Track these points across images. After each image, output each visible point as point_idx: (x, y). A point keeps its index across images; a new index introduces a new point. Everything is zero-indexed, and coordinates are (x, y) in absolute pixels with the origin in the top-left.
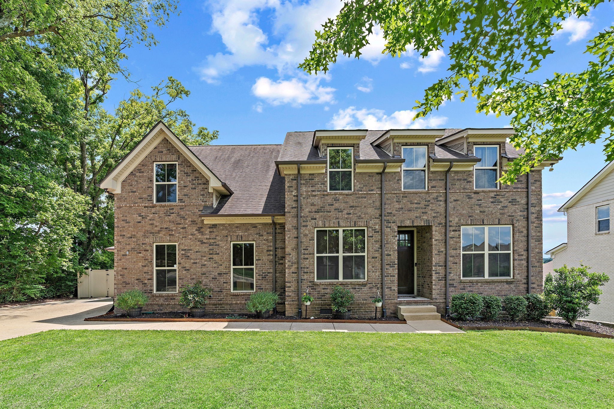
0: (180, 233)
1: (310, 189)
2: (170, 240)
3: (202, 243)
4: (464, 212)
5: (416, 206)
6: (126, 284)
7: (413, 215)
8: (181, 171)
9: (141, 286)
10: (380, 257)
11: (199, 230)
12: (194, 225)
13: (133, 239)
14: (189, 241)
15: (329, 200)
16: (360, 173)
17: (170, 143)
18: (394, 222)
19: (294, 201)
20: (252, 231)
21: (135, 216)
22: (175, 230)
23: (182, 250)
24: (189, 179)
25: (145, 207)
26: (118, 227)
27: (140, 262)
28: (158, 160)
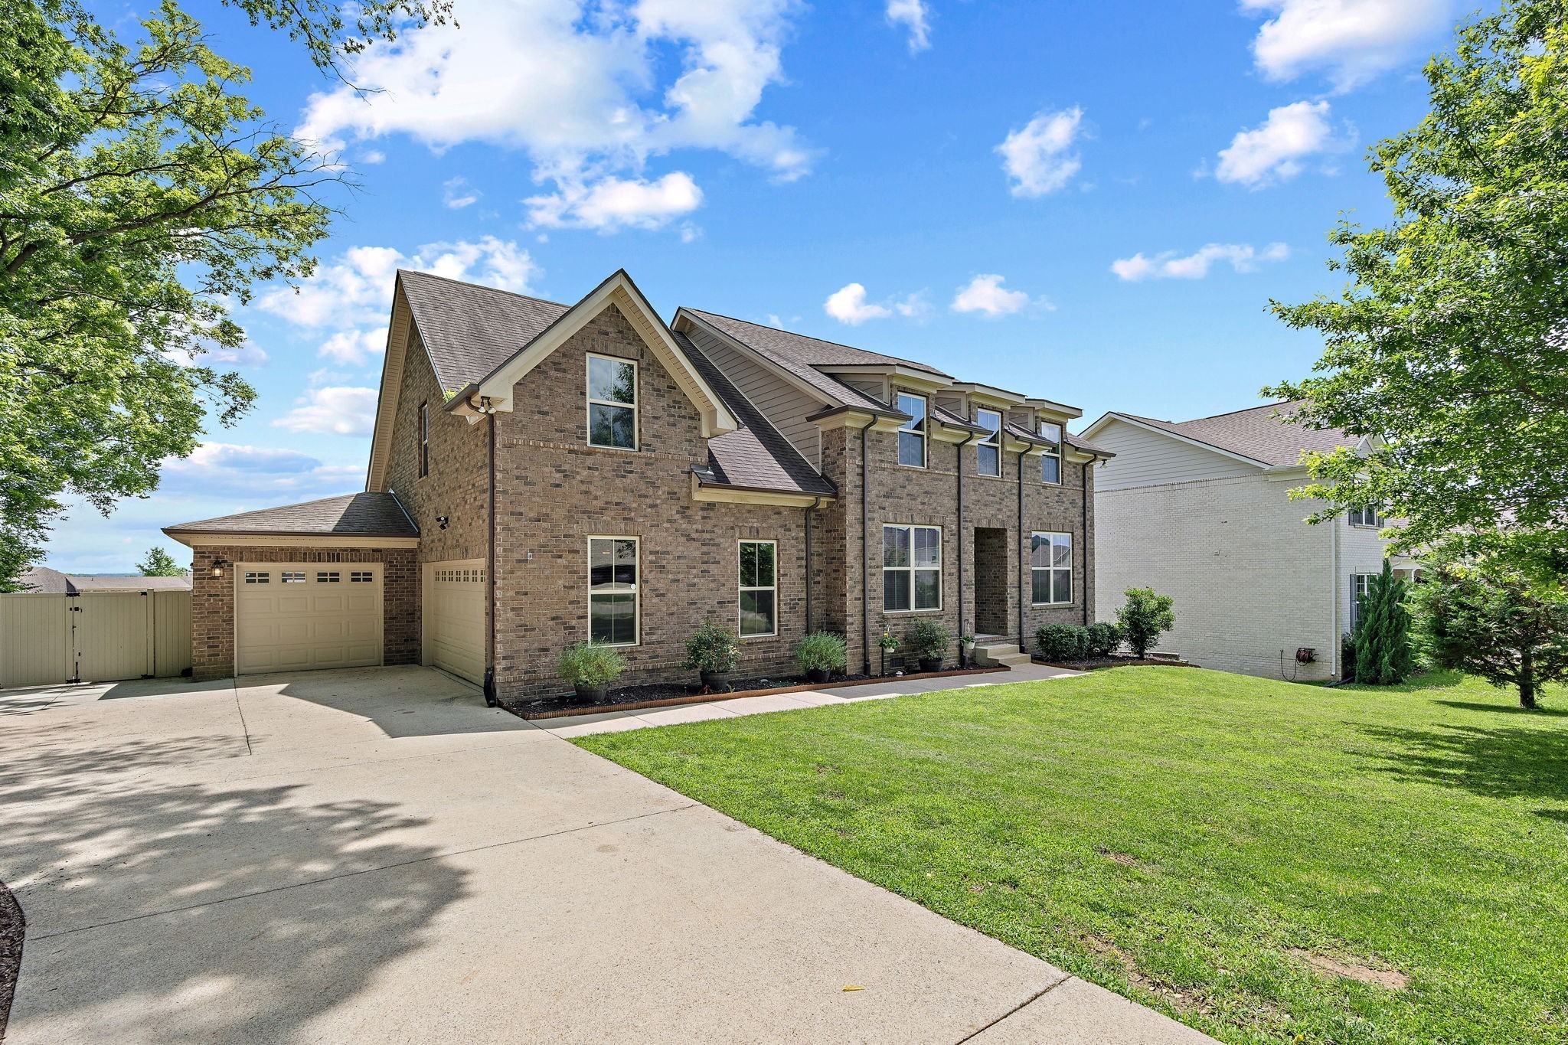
0: (645, 516)
1: (878, 457)
2: (626, 531)
3: (690, 539)
4: (1035, 512)
5: (991, 498)
6: (526, 630)
7: (990, 511)
8: (646, 383)
9: (562, 632)
10: (957, 574)
11: (684, 511)
12: (673, 502)
13: (544, 524)
14: (665, 534)
15: (900, 478)
16: (935, 441)
17: (624, 318)
18: (971, 521)
19: (858, 474)
20: (774, 520)
21: (546, 470)
22: (636, 510)
23: (651, 553)
24: (663, 402)
25: (571, 451)
26: (505, 492)
27: (560, 578)
28: (600, 351)
